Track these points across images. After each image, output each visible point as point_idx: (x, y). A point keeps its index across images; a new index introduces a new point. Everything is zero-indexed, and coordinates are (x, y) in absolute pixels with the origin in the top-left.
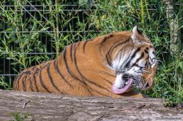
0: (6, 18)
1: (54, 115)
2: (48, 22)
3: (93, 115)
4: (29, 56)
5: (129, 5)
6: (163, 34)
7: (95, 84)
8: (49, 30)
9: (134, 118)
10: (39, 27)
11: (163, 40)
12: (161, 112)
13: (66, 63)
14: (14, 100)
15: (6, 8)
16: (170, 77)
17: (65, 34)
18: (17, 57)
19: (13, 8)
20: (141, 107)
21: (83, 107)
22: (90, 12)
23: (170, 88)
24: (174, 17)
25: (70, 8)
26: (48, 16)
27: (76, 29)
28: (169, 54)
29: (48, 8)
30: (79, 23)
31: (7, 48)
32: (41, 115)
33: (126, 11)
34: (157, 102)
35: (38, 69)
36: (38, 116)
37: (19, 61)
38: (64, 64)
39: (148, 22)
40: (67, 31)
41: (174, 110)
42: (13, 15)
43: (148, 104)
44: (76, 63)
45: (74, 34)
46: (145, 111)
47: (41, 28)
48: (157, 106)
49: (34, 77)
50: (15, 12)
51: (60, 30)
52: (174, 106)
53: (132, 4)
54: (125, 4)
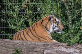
0: (12, 15)
1: (29, 48)
2: (27, 16)
3: (42, 49)
4: (20, 28)
5: (55, 11)
6: (66, 21)
7: (43, 38)
8: (27, 19)
9: (56, 49)
10: (23, 18)
11: (66, 23)
12: (65, 47)
13: (31, 32)
14: (15, 43)
15: (12, 12)
16: (68, 36)
17: (33, 21)
18: (16, 29)
19: (15, 12)
20: (59, 46)
21: (39, 46)
22: (41, 13)
23: (68, 39)
24: (70, 15)
25: (34, 12)
26: (27, 14)
27: (36, 19)
28: (68, 28)
29: (27, 12)
30: (37, 17)
31: (13, 25)
32: (24, 48)
33: (54, 13)
34: (64, 44)
35: (19, 33)
36: (23, 49)
37: (17, 30)
38: (30, 32)
39: (61, 17)
40: (33, 20)
41: (70, 47)
42: (15, 14)
43: (61, 45)
44: (35, 32)
45: (36, 20)
46: (60, 47)
47: (24, 18)
48: (64, 46)
49: (18, 36)
50: (15, 13)
51: (31, 19)
52: (70, 45)
53: (56, 11)
54: (53, 10)
